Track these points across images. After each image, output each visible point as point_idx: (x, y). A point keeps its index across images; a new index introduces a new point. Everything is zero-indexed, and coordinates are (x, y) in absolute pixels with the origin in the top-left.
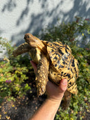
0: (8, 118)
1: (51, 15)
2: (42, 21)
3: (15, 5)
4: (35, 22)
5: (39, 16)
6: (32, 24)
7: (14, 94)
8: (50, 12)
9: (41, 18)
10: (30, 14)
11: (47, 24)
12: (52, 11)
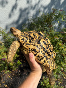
0: (6, 86)
1: (34, 8)
2: (28, 13)
4: (23, 15)
5: (26, 9)
6: (20, 16)
7: (10, 68)
8: (33, 6)
9: (27, 11)
10: (18, 8)
11: (32, 16)
12: (35, 6)
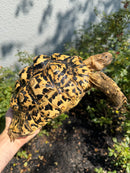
2: (73, 21)
3: (32, 5)
4: (64, 25)
6: (60, 28)
8: (83, 5)
